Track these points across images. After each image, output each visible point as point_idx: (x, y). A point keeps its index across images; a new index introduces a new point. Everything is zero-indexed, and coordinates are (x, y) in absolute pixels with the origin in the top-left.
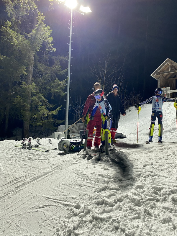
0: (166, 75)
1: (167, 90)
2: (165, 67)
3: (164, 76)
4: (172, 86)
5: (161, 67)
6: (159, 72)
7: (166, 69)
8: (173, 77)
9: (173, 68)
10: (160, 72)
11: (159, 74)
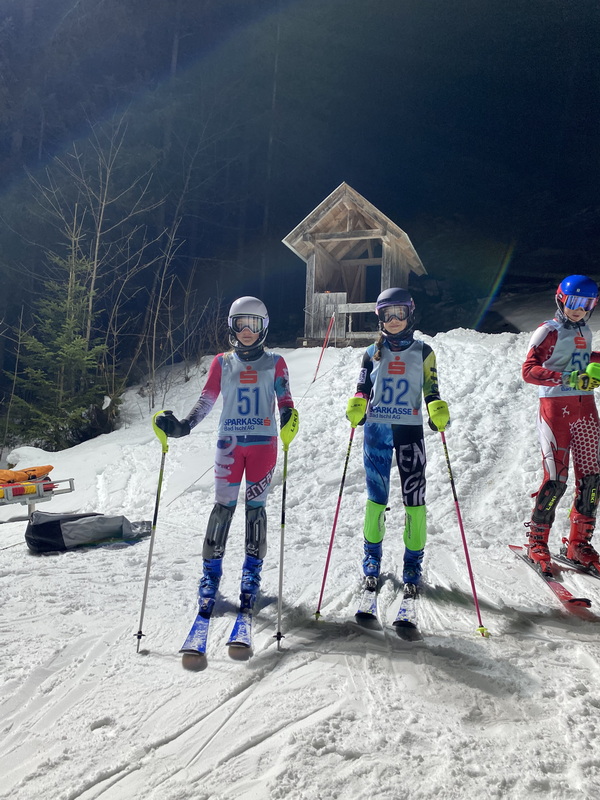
0: (335, 245)
1: (336, 304)
2: (335, 216)
3: (330, 248)
4: (355, 288)
5: (318, 214)
6: (311, 233)
7: (335, 223)
8: (360, 258)
9: (359, 222)
10: (317, 230)
11: (313, 237)
